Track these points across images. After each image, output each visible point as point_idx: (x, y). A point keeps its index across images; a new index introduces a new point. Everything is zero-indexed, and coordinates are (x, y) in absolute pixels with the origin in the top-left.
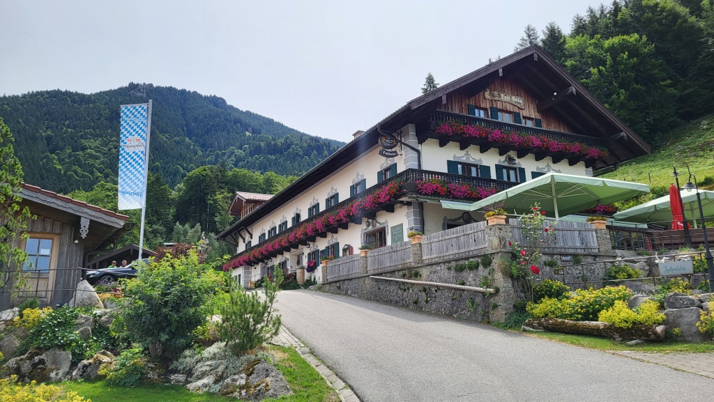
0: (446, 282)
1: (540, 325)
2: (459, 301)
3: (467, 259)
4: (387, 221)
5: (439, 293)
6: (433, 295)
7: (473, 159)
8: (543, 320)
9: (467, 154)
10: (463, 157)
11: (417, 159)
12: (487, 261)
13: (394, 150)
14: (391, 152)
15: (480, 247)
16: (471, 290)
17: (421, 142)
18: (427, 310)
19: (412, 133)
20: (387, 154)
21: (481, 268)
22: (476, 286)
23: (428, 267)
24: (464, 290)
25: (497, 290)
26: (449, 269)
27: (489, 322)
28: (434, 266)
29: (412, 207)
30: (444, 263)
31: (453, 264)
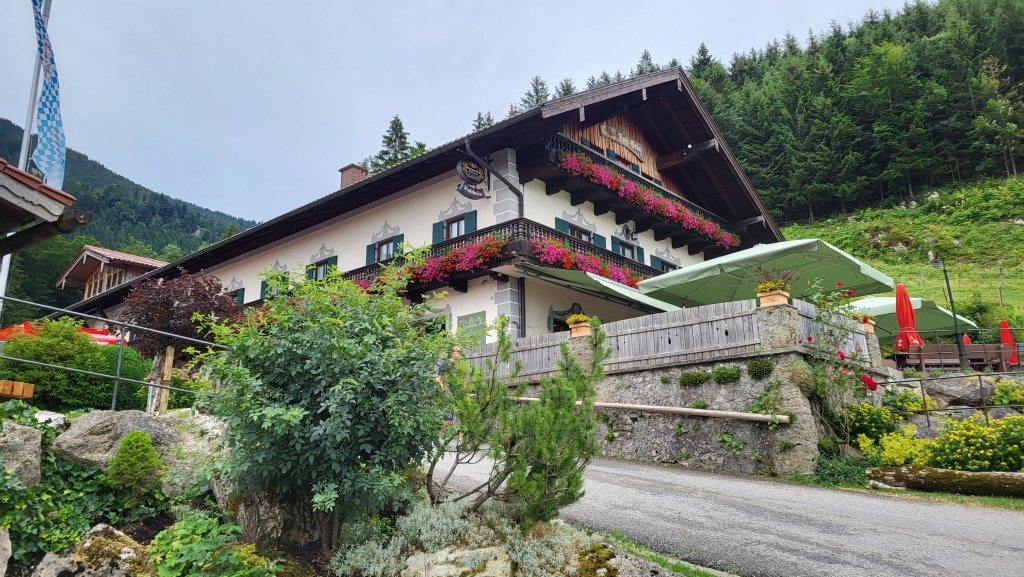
0: (658, 403)
1: (899, 478)
2: (693, 438)
3: (712, 363)
4: (448, 307)
5: (641, 424)
6: (628, 428)
7: (587, 222)
8: (904, 470)
9: (579, 213)
10: (574, 217)
11: (516, 207)
12: (760, 368)
13: (479, 187)
14: (476, 190)
15: (740, 344)
16: (724, 417)
17: (523, 181)
18: (612, 454)
19: (512, 164)
20: (470, 191)
21: (745, 379)
22: (735, 409)
23: (612, 379)
24: (705, 418)
25: (792, 418)
26: (665, 381)
27: (774, 475)
28: (626, 377)
29: (509, 284)
30: (653, 370)
31: (678, 373)
